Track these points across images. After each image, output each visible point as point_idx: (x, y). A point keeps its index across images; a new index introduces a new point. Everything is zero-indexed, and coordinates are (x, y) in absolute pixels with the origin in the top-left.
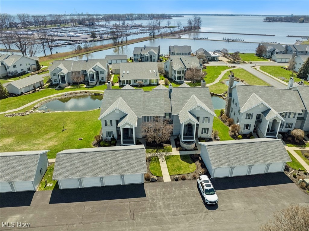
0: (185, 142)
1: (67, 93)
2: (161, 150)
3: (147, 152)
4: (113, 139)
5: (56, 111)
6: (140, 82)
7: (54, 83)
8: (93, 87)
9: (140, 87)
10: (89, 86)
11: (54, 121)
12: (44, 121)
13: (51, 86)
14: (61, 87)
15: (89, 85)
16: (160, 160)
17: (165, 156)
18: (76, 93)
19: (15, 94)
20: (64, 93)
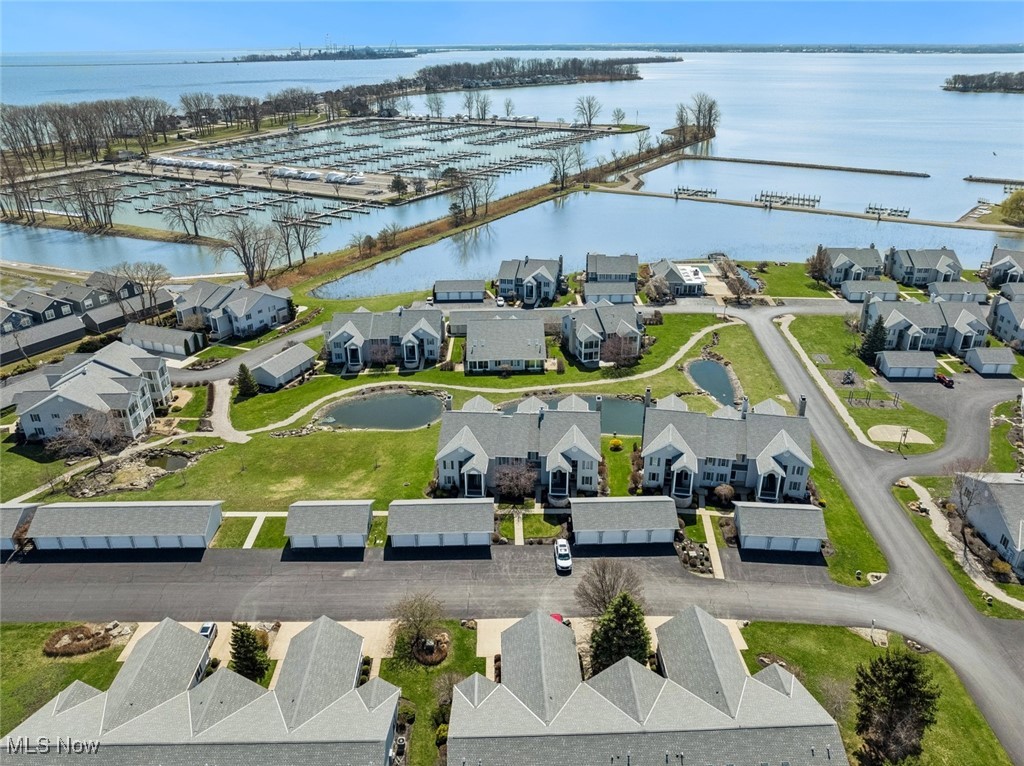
0: (554, 497)
1: (364, 387)
2: (520, 506)
3: (500, 508)
4: (454, 487)
5: (354, 430)
6: (506, 366)
7: (334, 360)
8: (413, 374)
9: (505, 377)
10: (405, 373)
11: (356, 450)
12: (340, 449)
13: (331, 368)
14: (351, 372)
15: (406, 368)
16: (516, 519)
17: (524, 515)
18: (382, 388)
19: (268, 387)
20: (358, 388)
